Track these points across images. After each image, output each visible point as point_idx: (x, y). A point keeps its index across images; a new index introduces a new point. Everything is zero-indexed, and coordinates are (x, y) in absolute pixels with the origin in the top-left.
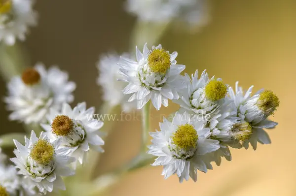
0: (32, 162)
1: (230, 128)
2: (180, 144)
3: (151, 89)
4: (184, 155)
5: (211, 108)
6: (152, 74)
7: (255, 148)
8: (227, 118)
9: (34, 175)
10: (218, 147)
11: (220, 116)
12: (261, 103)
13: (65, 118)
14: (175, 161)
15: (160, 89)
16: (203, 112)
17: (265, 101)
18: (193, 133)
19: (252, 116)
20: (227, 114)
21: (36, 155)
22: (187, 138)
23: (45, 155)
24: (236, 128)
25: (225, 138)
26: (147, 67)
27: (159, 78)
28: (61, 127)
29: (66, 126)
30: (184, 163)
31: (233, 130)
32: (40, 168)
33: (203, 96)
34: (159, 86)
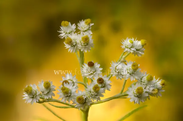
0: (92, 90)
1: (152, 90)
2: (138, 92)
3: (130, 74)
4: (138, 96)
5: (147, 83)
6: (132, 70)
7: (157, 97)
8: (151, 87)
9: (92, 95)
10: (148, 95)
11: (149, 86)
12: (161, 83)
13: (102, 79)
14: (135, 97)
15: (134, 75)
16: (145, 84)
17: (163, 83)
18: (142, 90)
19: (158, 87)
20: (152, 86)
21: (95, 89)
22: (140, 91)
23: (97, 89)
24: (153, 90)
25: (150, 93)
26: (131, 68)
27: (134, 71)
28: (100, 81)
29: (102, 81)
30: (137, 98)
31: (152, 91)
32: (94, 93)
33: (146, 79)
34: (133, 74)
